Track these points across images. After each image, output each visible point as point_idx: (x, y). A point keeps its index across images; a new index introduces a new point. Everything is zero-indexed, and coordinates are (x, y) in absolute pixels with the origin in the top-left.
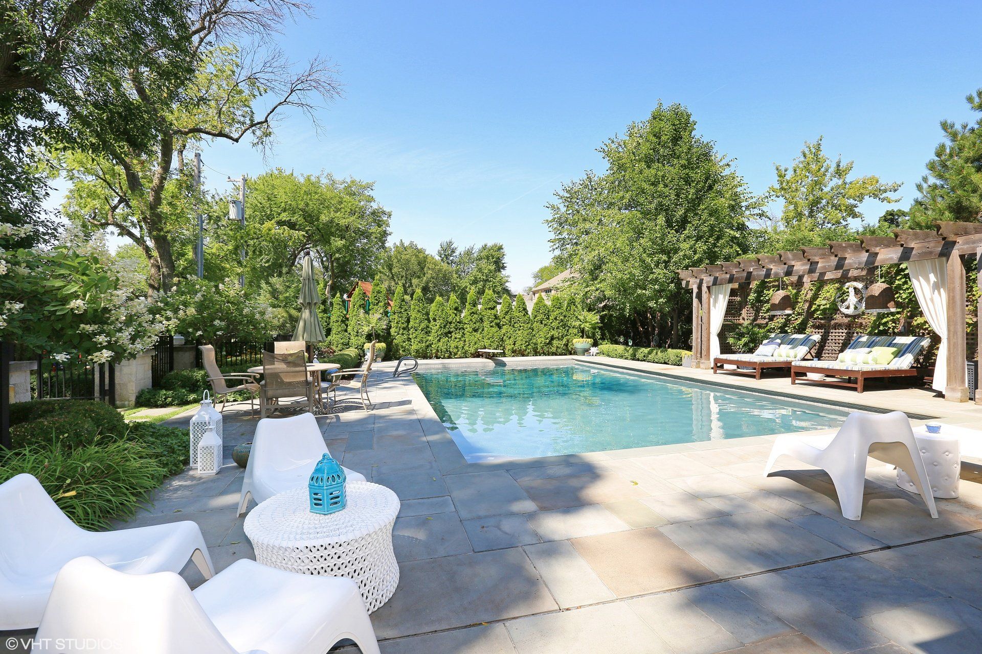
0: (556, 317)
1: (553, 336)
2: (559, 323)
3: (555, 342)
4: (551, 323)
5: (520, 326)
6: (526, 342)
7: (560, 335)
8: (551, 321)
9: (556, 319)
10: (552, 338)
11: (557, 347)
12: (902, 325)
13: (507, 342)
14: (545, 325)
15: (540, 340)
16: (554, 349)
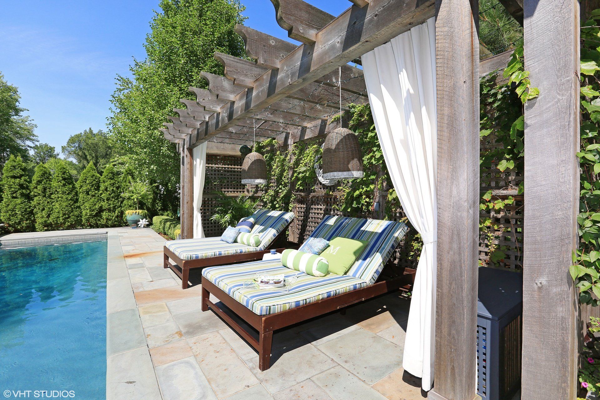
0: (107, 188)
1: (101, 207)
2: (110, 194)
3: (105, 215)
4: (101, 194)
5: (58, 197)
6: (64, 214)
7: (112, 206)
8: (101, 192)
9: (106, 190)
10: (101, 210)
11: (107, 219)
12: (377, 200)
13: (39, 215)
14: (93, 196)
15: (86, 212)
16: (103, 222)
